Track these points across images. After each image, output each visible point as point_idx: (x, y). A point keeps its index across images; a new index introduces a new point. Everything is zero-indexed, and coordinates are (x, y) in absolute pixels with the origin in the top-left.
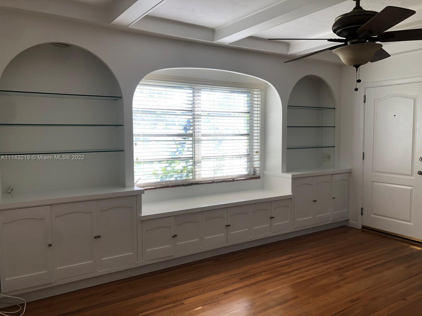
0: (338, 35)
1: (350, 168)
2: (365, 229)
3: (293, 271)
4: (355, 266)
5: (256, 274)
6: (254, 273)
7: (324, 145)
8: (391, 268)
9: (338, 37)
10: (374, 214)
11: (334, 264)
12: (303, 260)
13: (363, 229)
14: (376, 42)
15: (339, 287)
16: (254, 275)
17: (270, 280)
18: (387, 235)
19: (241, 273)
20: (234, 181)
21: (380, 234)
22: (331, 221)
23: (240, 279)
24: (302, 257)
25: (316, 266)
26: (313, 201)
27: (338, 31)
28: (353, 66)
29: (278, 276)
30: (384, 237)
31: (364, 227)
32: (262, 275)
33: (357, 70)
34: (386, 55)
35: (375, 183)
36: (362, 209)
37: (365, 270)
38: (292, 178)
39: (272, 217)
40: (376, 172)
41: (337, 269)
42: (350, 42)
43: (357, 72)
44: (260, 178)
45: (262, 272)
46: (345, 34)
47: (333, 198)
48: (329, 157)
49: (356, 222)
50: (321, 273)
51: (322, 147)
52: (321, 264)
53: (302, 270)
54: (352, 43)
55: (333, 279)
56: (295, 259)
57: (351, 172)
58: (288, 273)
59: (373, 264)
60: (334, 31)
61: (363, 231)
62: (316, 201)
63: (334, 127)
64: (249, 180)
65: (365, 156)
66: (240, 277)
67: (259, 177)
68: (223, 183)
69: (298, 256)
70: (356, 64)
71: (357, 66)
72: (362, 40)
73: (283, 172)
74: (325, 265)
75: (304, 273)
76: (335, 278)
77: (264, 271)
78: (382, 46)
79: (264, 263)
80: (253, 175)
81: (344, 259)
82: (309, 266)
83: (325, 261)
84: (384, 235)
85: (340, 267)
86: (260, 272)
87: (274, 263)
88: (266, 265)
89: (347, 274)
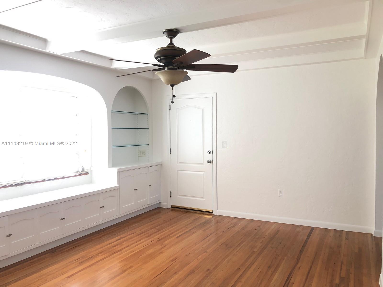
0: (159, 61)
1: (161, 161)
2: (174, 208)
3: (125, 248)
4: (171, 235)
5: (93, 256)
6: (92, 256)
7: (140, 144)
8: (194, 233)
9: (159, 63)
10: (180, 195)
11: (155, 237)
12: (131, 238)
13: (172, 208)
14: (183, 70)
15: (161, 253)
16: (92, 257)
17: (107, 259)
18: (189, 210)
19: (79, 259)
20: (64, 178)
21: (184, 210)
22: (149, 205)
23: (80, 263)
24: (129, 236)
25: (141, 241)
26: (135, 190)
27: (159, 58)
28: (170, 85)
29: (112, 254)
30: (187, 212)
31: (172, 207)
32: (99, 256)
33: (172, 88)
34: (188, 78)
35: (179, 172)
36: (171, 192)
37: (178, 237)
38: (118, 172)
39: (102, 207)
40: (180, 163)
41: (158, 240)
42: (167, 67)
43: (172, 89)
44: (89, 174)
45: (99, 254)
46: (164, 61)
47: (150, 186)
48: (145, 153)
49: (167, 204)
50: (147, 246)
51: (138, 145)
52: (145, 239)
53: (132, 246)
54: (169, 69)
55: (156, 248)
56: (124, 238)
57: (161, 164)
58: (121, 250)
59: (183, 232)
60: (156, 58)
61: (172, 210)
62: (137, 189)
63: (148, 129)
64: (79, 176)
65: (171, 151)
66: (79, 262)
67: (87, 173)
68: (54, 180)
69: (126, 236)
70: (172, 84)
71: (172, 86)
72: (175, 67)
73: (109, 167)
74: (148, 239)
75: (133, 248)
76: (158, 247)
77: (101, 253)
78: (187, 73)
79: (98, 247)
80: (82, 171)
81: (162, 232)
82: (136, 242)
83: (148, 236)
84: (187, 210)
85: (159, 239)
86: (97, 254)
87: (107, 245)
88: (101, 248)
89: (166, 242)
